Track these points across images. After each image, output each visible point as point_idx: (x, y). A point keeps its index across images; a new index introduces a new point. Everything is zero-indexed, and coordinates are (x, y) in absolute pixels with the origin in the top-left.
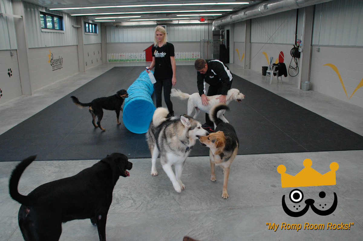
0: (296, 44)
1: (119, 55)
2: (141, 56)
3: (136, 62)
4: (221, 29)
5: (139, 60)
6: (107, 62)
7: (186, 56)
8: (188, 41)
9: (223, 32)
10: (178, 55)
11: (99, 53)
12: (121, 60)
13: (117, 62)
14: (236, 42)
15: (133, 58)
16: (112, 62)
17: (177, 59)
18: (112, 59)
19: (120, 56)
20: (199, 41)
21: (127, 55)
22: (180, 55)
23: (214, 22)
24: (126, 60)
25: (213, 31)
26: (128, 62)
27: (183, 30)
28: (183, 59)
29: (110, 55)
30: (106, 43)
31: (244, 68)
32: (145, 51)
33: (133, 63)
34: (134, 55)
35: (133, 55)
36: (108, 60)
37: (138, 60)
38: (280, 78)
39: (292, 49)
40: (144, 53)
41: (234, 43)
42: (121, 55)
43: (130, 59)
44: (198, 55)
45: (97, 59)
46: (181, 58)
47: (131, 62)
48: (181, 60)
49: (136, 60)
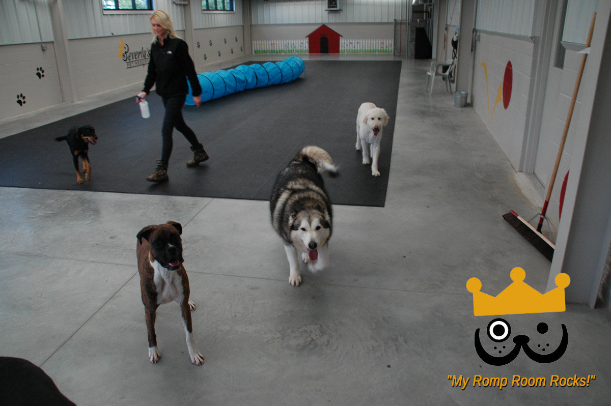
1: (269, 44)
2: (302, 45)
3: (293, 54)
4: (427, 2)
6: (252, 54)
7: (372, 46)
8: (376, 22)
9: (429, 6)
10: (359, 44)
12: (272, 51)
13: (266, 54)
15: (290, 47)
16: (259, 54)
17: (357, 50)
18: (259, 49)
19: (272, 44)
20: (394, 22)
21: (281, 44)
22: (361, 43)
24: (279, 51)
25: (413, 6)
26: (283, 53)
28: (367, 51)
29: (257, 44)
30: (250, 25)
32: (308, 38)
35: (290, 43)
36: (253, 51)
37: (298, 51)
42: (273, 42)
43: (285, 49)
44: (390, 44)
46: (364, 49)
47: (288, 54)
48: (362, 52)
49: (295, 51)
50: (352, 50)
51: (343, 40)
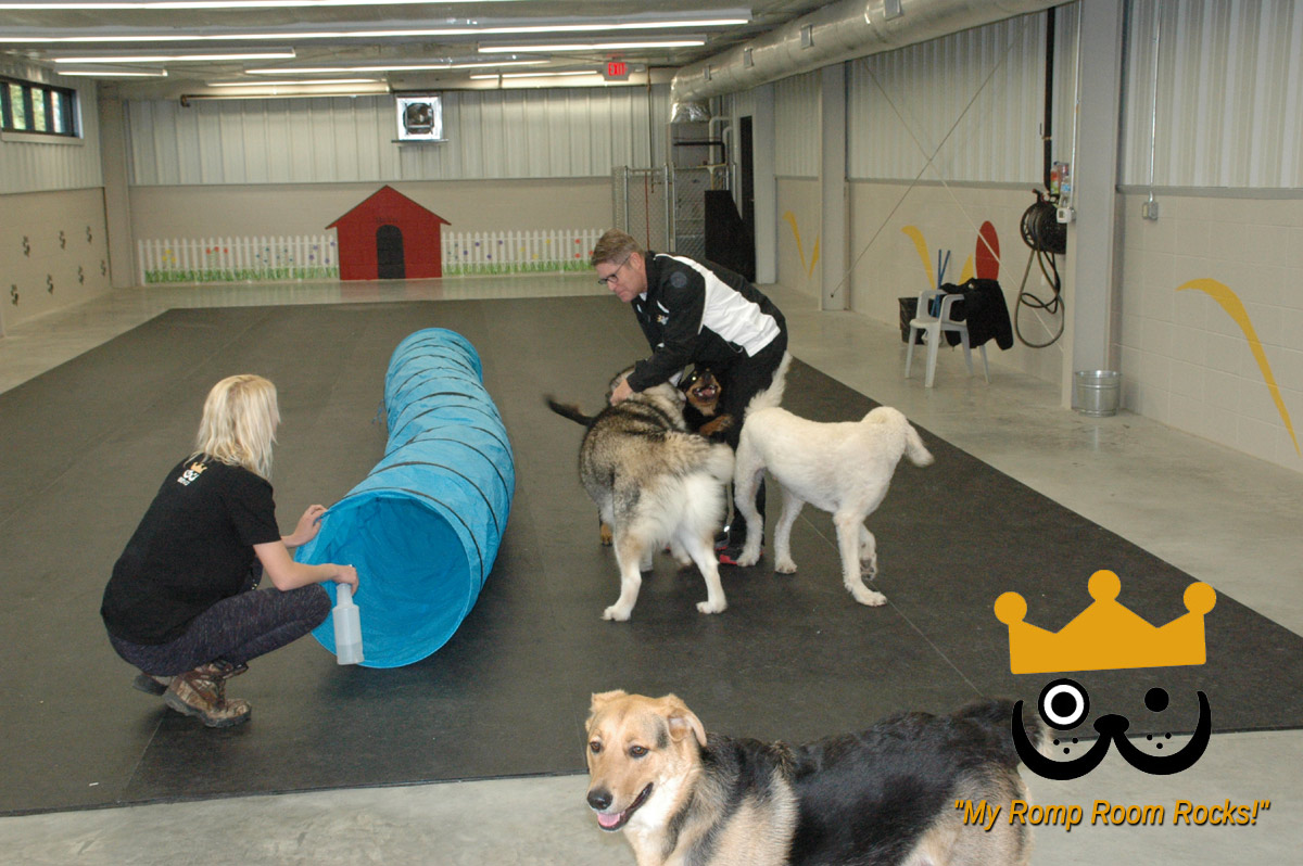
0: (1048, 184)
1: (199, 250)
2: (315, 253)
3: (287, 282)
4: (715, 115)
5: (306, 276)
6: (139, 285)
7: (545, 252)
8: (553, 176)
9: (723, 125)
10: (502, 247)
11: (90, 239)
12: (210, 273)
13: (191, 284)
14: (782, 177)
15: (274, 260)
16: (167, 285)
17: (499, 266)
18: (164, 267)
19: (208, 251)
20: (609, 174)
21: (243, 248)
22: (511, 245)
23: (675, 80)
24: (237, 274)
25: (675, 126)
26: (249, 282)
27: (524, 121)
28: (529, 267)
29: (154, 250)
30: (129, 187)
31: (820, 309)
32: (335, 229)
33: (272, 288)
34: (277, 249)
35: (273, 250)
36: (143, 277)
37: (303, 275)
38: (976, 352)
39: (1030, 210)
40: (333, 236)
41: (776, 179)
42: (212, 247)
43: (257, 268)
45: (81, 270)
46: (520, 261)
47: (267, 282)
48: (516, 270)
49: (291, 275)
50: (483, 267)
51: (452, 235)
